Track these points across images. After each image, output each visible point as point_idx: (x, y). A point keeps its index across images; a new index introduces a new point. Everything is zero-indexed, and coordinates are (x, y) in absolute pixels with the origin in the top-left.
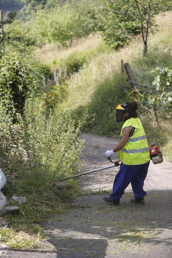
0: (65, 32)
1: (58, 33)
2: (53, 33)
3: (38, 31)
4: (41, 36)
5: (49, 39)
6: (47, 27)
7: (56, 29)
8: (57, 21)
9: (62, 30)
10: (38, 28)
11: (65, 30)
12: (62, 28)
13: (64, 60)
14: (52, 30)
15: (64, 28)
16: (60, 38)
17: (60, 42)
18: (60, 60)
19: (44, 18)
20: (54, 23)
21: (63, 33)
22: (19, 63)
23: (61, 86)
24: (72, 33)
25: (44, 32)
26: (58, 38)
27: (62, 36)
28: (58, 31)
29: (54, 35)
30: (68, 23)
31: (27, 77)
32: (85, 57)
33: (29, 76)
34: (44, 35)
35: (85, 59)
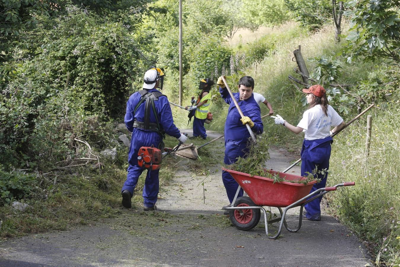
0: (281, 12)
1: (271, 13)
2: (266, 12)
3: (247, 9)
4: (251, 15)
5: (260, 20)
7: (269, 7)
9: (276, 9)
12: (277, 7)
13: (251, 44)
14: (264, 9)
16: (274, 20)
21: (279, 13)
22: (118, 37)
25: (255, 10)
26: (271, 19)
27: (277, 17)
29: (267, 15)
31: (125, 55)
32: (276, 41)
33: (128, 54)
34: (254, 14)
35: (275, 45)
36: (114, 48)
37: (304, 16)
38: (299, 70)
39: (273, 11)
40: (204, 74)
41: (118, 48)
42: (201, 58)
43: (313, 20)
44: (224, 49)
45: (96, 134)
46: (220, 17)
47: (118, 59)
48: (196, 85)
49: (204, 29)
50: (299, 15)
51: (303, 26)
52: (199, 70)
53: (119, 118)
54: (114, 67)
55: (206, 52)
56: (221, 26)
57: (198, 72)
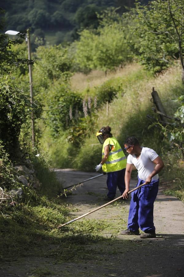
0: (113, 56)
1: (104, 58)
2: (100, 57)
3: (82, 54)
4: (85, 60)
5: (94, 64)
6: (92, 50)
7: (102, 52)
8: (105, 43)
9: (109, 53)
10: (82, 51)
11: (114, 54)
12: (110, 52)
13: (98, 87)
14: (97, 54)
15: (112, 51)
16: (107, 63)
17: (107, 67)
18: (95, 87)
19: (90, 40)
20: (101, 45)
21: (111, 57)
22: (10, 88)
23: (91, 117)
24: (121, 57)
25: (89, 56)
26: (104, 63)
27: (110, 60)
28: (105, 55)
29: (100, 59)
30: (116, 46)
31: (18, 104)
32: (122, 84)
33: (21, 103)
34: (89, 59)
35: (121, 87)
36: (7, 99)
37: (149, 59)
38: (157, 110)
39: (107, 56)
40: (57, 117)
41: (12, 98)
42: (54, 103)
43: (157, 63)
44: (74, 94)
45: (2, 176)
46: (65, 64)
47: (12, 108)
48: (51, 128)
49: (51, 76)
50: (143, 59)
51: (148, 69)
52: (53, 114)
53: (15, 161)
54: (9, 116)
55: (58, 96)
56: (67, 72)
57: (52, 116)
